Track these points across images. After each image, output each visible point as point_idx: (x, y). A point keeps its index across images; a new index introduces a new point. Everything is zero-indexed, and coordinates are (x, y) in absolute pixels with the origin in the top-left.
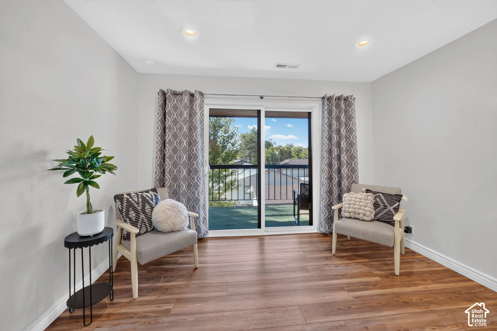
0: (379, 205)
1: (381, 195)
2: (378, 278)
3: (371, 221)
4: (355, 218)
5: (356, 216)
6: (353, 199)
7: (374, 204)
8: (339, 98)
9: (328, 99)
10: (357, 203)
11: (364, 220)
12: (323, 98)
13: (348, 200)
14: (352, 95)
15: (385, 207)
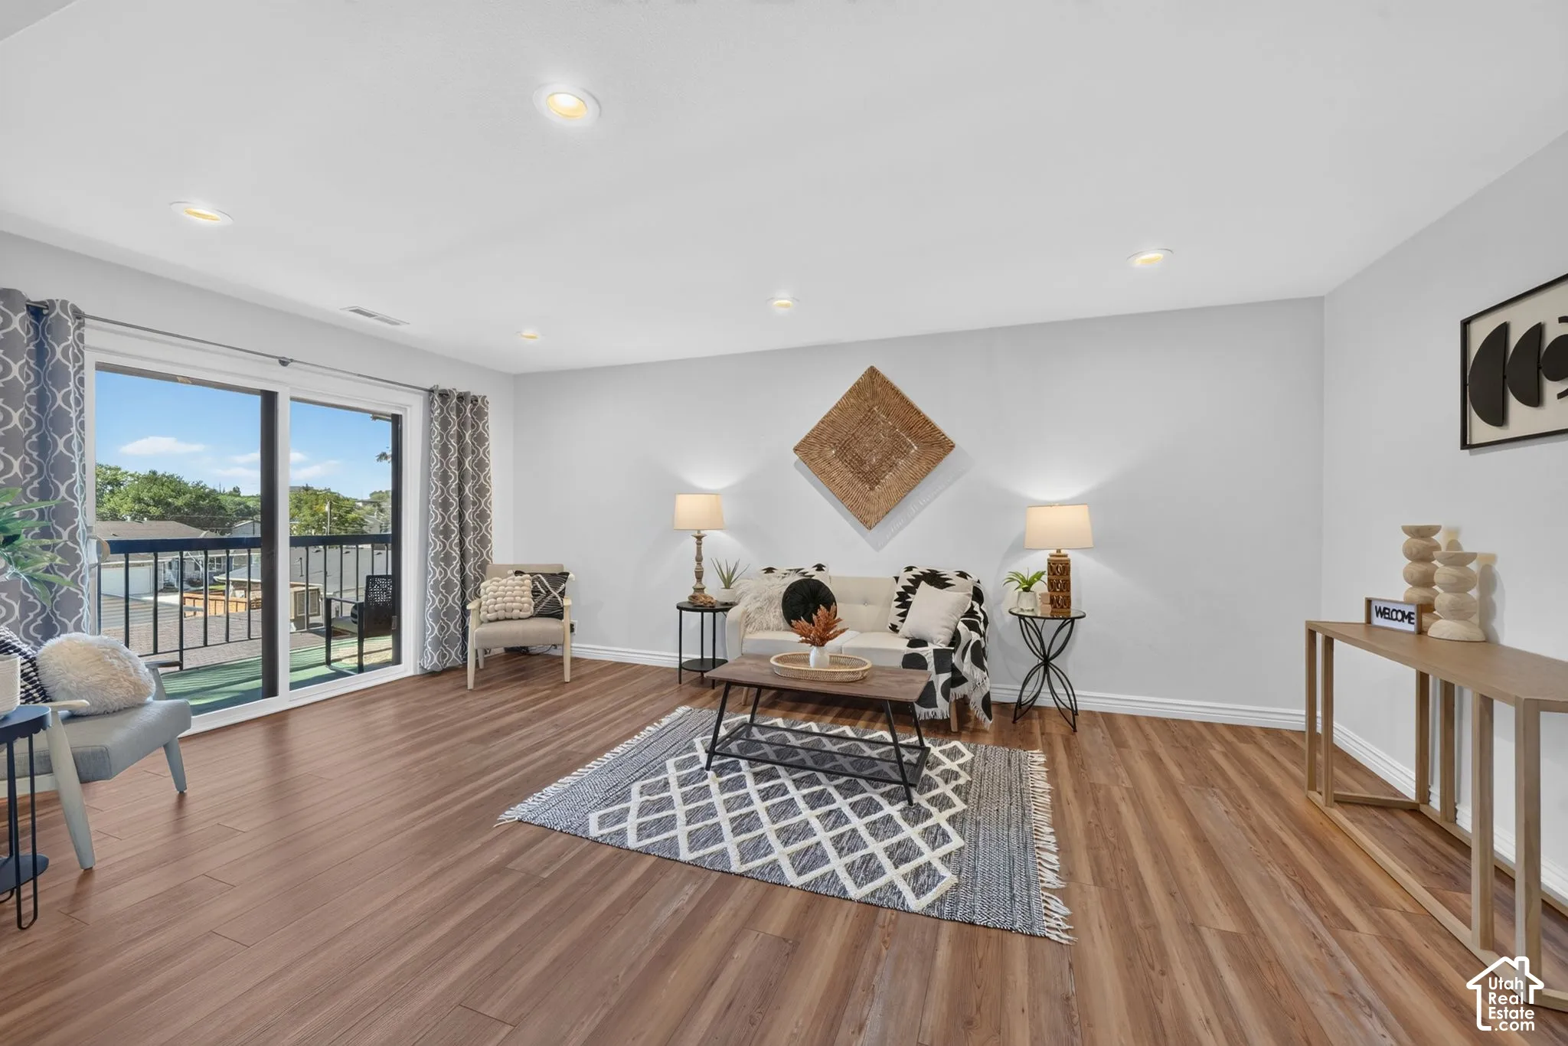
0: (540, 592)
1: (540, 576)
2: (548, 692)
3: (531, 617)
4: (506, 619)
5: (508, 615)
6: (501, 588)
7: (532, 592)
8: (461, 398)
9: (441, 395)
10: (509, 593)
11: (520, 619)
12: (431, 391)
13: (491, 591)
14: (485, 397)
15: (548, 592)
